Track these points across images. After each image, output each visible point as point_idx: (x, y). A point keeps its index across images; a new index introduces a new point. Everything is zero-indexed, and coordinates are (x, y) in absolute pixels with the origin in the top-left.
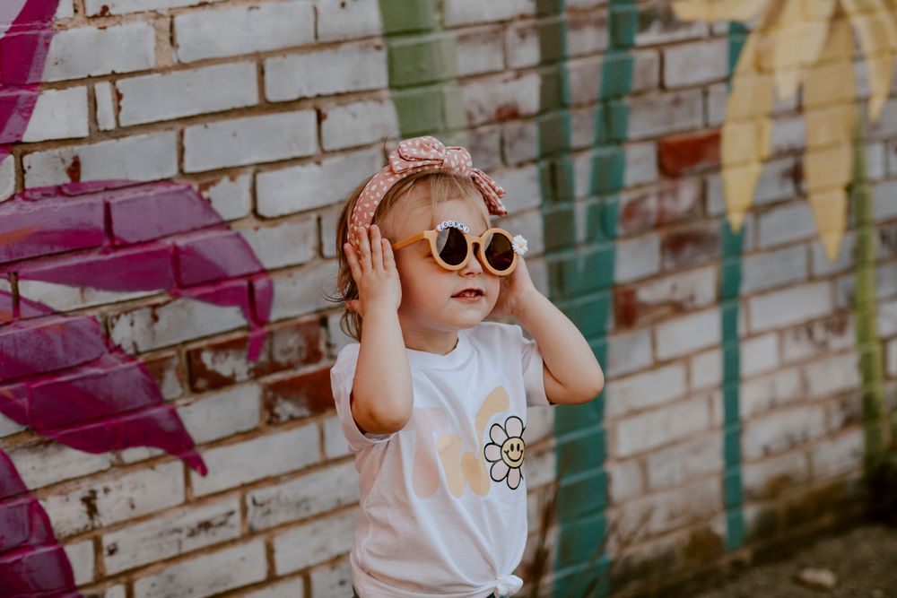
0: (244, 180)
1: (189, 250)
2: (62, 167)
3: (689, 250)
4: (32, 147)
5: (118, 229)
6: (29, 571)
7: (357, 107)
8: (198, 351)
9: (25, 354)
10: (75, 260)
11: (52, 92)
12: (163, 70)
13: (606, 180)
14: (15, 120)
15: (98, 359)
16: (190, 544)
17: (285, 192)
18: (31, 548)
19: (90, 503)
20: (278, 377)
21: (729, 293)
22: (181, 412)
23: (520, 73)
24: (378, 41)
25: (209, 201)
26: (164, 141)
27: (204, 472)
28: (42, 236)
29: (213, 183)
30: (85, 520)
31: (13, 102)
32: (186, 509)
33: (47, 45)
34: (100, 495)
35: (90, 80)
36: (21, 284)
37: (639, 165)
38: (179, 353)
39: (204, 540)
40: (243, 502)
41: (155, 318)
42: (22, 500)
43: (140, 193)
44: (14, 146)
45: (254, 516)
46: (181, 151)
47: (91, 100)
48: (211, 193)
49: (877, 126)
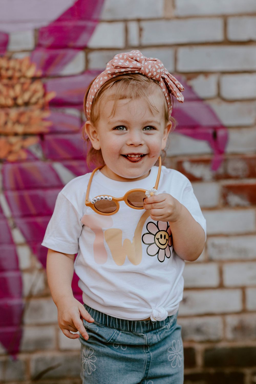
8: (181, 162)
11: (106, 24)
12: (167, 19)
14: (84, 37)
20: (231, 182)
25: (191, 87)
29: (194, 78)
35: (126, 21)
44: (84, 48)
45: (213, 253)
46: (176, 60)
47: (126, 31)
48: (193, 83)
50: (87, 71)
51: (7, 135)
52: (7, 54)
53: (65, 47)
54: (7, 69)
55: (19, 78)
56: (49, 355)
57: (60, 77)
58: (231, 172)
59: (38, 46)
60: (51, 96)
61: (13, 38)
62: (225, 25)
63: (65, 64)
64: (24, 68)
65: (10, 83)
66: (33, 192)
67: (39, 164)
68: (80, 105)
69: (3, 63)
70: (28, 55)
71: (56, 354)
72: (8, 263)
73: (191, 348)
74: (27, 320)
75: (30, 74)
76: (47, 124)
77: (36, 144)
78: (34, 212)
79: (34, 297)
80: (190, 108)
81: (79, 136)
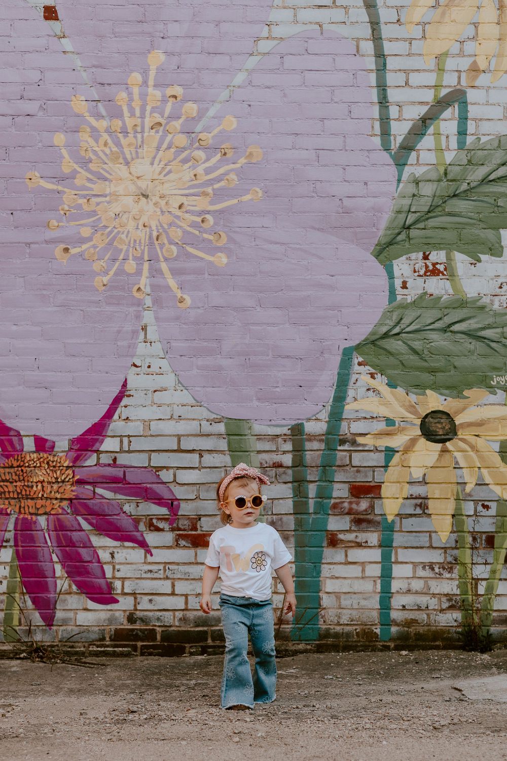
0: (171, 471)
1: (151, 488)
2: (111, 459)
3: (364, 525)
4: (102, 452)
5: (127, 478)
6: (92, 569)
7: (215, 455)
8: (151, 519)
9: (96, 508)
10: (114, 485)
11: (110, 438)
12: (145, 436)
13: (323, 495)
14: (97, 444)
15: (119, 514)
16: (144, 576)
17: (185, 477)
18: (93, 563)
19: (112, 555)
20: (181, 532)
21: (386, 545)
22: (145, 535)
23: (284, 452)
24: (225, 436)
25: (159, 475)
26: (145, 456)
27: (152, 555)
28: (103, 477)
29: (160, 470)
30: (111, 559)
31: (97, 439)
32: (144, 564)
33: (109, 426)
34: (116, 553)
35: (121, 436)
36: (96, 489)
37: (340, 491)
38: (146, 519)
39: (149, 575)
40: (165, 567)
41: (138, 506)
42: (92, 549)
43: (136, 469)
44: (97, 451)
45: (168, 573)
46: (150, 460)
47: (121, 442)
48: (160, 473)
49: (470, 495)
50: (98, 464)
51: (51, 499)
52: (54, 453)
53: (87, 450)
54: (53, 462)
55: (59, 467)
56: (69, 628)
57: (83, 467)
58: (180, 526)
59: (71, 449)
60: (77, 477)
61: (57, 444)
62: (179, 441)
63: (86, 460)
64: (62, 462)
65: (54, 469)
66: (63, 532)
67: (69, 516)
68: (94, 484)
69: (51, 458)
70: (65, 454)
71: (74, 628)
72: (49, 573)
73: (154, 630)
74: (58, 607)
75: (65, 464)
76: (74, 493)
77: (67, 505)
78: (65, 544)
79: (63, 594)
80: (158, 488)
81: (92, 501)
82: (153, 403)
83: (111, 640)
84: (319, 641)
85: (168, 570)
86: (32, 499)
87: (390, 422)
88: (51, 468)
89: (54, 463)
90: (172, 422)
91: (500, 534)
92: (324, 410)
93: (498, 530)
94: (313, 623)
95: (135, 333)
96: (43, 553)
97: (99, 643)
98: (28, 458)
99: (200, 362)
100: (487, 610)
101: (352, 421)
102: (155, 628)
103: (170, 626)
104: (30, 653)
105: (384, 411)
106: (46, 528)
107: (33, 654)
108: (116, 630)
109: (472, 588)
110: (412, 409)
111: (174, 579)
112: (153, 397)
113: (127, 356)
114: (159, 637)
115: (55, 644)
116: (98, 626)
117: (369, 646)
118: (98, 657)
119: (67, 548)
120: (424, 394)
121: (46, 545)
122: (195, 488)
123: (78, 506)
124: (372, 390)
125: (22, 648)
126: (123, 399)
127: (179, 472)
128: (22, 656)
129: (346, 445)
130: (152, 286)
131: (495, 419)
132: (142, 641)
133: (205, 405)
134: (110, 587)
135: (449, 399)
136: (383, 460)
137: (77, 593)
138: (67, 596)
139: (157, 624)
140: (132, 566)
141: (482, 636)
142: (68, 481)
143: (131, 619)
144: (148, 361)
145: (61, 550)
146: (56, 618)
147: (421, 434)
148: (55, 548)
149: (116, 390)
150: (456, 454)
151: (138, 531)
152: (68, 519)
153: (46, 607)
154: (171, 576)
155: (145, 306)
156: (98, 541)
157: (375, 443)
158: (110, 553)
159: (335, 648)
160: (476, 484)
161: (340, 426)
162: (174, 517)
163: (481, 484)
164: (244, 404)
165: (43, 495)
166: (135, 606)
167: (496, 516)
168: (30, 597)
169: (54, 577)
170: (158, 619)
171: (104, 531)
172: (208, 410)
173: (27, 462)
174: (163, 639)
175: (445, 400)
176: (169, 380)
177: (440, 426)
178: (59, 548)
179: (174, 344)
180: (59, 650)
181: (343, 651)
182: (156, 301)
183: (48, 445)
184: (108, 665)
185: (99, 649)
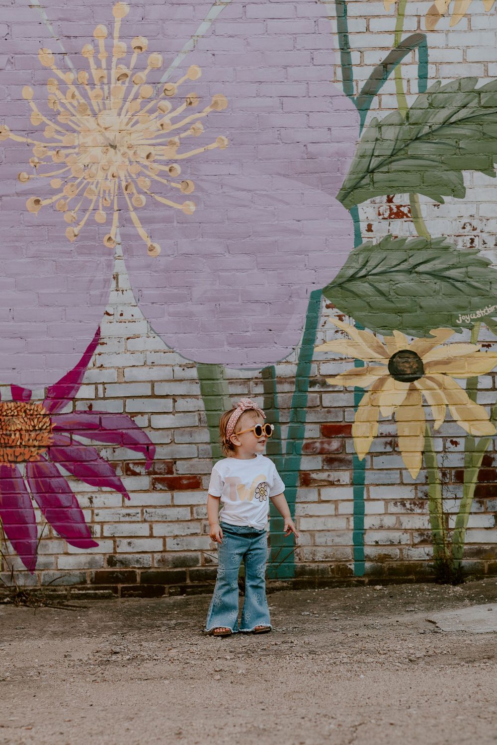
0: (146, 417)
1: (126, 434)
2: (87, 406)
3: (336, 464)
4: (78, 400)
5: (103, 425)
6: (71, 514)
7: (189, 400)
8: (128, 464)
9: (73, 454)
10: (90, 432)
11: (85, 386)
12: (120, 383)
13: (295, 435)
14: (73, 392)
15: (96, 460)
16: (123, 519)
17: (161, 422)
18: (71, 508)
19: (91, 499)
20: (157, 476)
21: (358, 483)
22: (122, 480)
23: (256, 395)
24: (197, 381)
25: (134, 421)
26: (120, 402)
27: (129, 499)
28: (80, 424)
29: (135, 416)
30: (89, 504)
31: (73, 387)
32: (122, 508)
33: (84, 374)
34: (94, 498)
35: (96, 383)
36: (73, 435)
37: (311, 432)
38: (123, 463)
39: (127, 519)
40: (142, 511)
41: (114, 452)
42: (71, 494)
43: (111, 416)
44: (73, 399)
45: (146, 516)
46: (125, 406)
47: (96, 389)
48: (135, 419)
49: (438, 432)
50: (74, 411)
51: (29, 447)
52: (31, 402)
53: (63, 398)
54: (30, 410)
55: (36, 415)
56: (51, 572)
57: (60, 414)
58: (156, 470)
59: (47, 397)
60: (54, 425)
61: (33, 393)
62: (153, 387)
63: (63, 407)
64: (39, 410)
65: (32, 417)
66: (42, 479)
67: (47, 463)
68: (71, 431)
69: (28, 407)
70: (42, 402)
71: (56, 572)
72: (29, 519)
73: (134, 572)
74: (39, 552)
75: (42, 413)
76: (51, 441)
77: (45, 452)
78: (44, 491)
79: (43, 539)
80: (133, 433)
81: (69, 448)
82: (127, 350)
83: (92, 583)
84: (295, 578)
85: (145, 513)
86: (11, 447)
87: (358, 362)
88: (29, 417)
89: (32, 412)
90: (146, 369)
91: (468, 469)
92: (294, 353)
93: (467, 465)
94: (288, 561)
95: (106, 282)
96: (23, 499)
97: (80, 586)
98: (6, 407)
99: (171, 309)
100: (458, 543)
101: (321, 362)
102: (135, 570)
103: (150, 568)
104: (13, 598)
105: (353, 353)
106: (25, 475)
107: (17, 599)
108: (97, 573)
109: (443, 523)
110: (380, 349)
111: (152, 522)
112: (126, 345)
113: (99, 305)
114: (138, 579)
115: (38, 588)
116: (79, 570)
117: (344, 582)
118: (80, 600)
119: (47, 495)
120: (391, 335)
121: (25, 492)
122: (169, 432)
123: (57, 454)
124: (340, 332)
125: (6, 593)
126: (97, 347)
127: (153, 417)
128: (6, 600)
129: (317, 386)
130: (123, 236)
131: (461, 357)
132: (123, 583)
133: (177, 351)
134: (89, 531)
135: (416, 339)
136: (353, 400)
137: (57, 538)
138: (48, 542)
139: (137, 566)
140: (111, 510)
141: (454, 569)
142: (45, 429)
143: (111, 562)
144: (120, 309)
145: (40, 496)
146: (37, 563)
147: (389, 373)
148: (34, 495)
149: (90, 338)
150: (424, 392)
151: (115, 476)
152: (47, 466)
153: (28, 552)
154: (149, 519)
155: (116, 255)
156: (76, 486)
157: (344, 384)
158: (89, 498)
159: (311, 585)
160: (445, 421)
161: (310, 367)
162: (150, 462)
163: (449, 421)
164: (215, 349)
165: (21, 443)
166: (114, 549)
167: (464, 452)
168: (11, 543)
169: (34, 523)
170: (138, 561)
171: (82, 476)
172: (181, 355)
173: (5, 411)
174: (142, 581)
175: (412, 339)
176: (141, 327)
177: (407, 365)
178: (38, 495)
179: (145, 292)
180: (41, 594)
181: (319, 588)
182: (126, 250)
183: (25, 394)
184: (90, 607)
185: (81, 592)
